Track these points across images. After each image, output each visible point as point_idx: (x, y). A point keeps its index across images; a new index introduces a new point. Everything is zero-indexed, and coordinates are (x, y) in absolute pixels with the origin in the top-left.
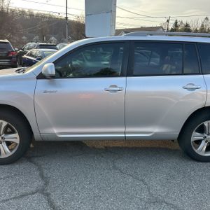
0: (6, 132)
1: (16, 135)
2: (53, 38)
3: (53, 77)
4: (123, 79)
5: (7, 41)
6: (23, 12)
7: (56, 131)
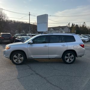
0: (20, 57)
1: (23, 57)
2: (23, 31)
3: (32, 43)
4: (48, 44)
5: (9, 33)
6: (11, 21)
7: (32, 56)
